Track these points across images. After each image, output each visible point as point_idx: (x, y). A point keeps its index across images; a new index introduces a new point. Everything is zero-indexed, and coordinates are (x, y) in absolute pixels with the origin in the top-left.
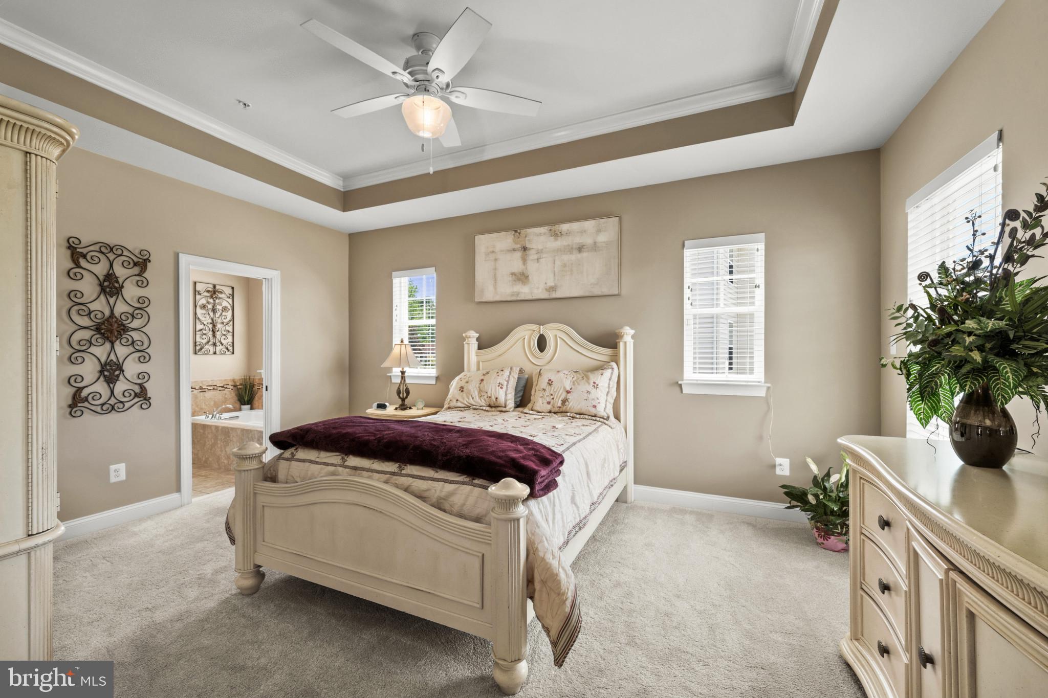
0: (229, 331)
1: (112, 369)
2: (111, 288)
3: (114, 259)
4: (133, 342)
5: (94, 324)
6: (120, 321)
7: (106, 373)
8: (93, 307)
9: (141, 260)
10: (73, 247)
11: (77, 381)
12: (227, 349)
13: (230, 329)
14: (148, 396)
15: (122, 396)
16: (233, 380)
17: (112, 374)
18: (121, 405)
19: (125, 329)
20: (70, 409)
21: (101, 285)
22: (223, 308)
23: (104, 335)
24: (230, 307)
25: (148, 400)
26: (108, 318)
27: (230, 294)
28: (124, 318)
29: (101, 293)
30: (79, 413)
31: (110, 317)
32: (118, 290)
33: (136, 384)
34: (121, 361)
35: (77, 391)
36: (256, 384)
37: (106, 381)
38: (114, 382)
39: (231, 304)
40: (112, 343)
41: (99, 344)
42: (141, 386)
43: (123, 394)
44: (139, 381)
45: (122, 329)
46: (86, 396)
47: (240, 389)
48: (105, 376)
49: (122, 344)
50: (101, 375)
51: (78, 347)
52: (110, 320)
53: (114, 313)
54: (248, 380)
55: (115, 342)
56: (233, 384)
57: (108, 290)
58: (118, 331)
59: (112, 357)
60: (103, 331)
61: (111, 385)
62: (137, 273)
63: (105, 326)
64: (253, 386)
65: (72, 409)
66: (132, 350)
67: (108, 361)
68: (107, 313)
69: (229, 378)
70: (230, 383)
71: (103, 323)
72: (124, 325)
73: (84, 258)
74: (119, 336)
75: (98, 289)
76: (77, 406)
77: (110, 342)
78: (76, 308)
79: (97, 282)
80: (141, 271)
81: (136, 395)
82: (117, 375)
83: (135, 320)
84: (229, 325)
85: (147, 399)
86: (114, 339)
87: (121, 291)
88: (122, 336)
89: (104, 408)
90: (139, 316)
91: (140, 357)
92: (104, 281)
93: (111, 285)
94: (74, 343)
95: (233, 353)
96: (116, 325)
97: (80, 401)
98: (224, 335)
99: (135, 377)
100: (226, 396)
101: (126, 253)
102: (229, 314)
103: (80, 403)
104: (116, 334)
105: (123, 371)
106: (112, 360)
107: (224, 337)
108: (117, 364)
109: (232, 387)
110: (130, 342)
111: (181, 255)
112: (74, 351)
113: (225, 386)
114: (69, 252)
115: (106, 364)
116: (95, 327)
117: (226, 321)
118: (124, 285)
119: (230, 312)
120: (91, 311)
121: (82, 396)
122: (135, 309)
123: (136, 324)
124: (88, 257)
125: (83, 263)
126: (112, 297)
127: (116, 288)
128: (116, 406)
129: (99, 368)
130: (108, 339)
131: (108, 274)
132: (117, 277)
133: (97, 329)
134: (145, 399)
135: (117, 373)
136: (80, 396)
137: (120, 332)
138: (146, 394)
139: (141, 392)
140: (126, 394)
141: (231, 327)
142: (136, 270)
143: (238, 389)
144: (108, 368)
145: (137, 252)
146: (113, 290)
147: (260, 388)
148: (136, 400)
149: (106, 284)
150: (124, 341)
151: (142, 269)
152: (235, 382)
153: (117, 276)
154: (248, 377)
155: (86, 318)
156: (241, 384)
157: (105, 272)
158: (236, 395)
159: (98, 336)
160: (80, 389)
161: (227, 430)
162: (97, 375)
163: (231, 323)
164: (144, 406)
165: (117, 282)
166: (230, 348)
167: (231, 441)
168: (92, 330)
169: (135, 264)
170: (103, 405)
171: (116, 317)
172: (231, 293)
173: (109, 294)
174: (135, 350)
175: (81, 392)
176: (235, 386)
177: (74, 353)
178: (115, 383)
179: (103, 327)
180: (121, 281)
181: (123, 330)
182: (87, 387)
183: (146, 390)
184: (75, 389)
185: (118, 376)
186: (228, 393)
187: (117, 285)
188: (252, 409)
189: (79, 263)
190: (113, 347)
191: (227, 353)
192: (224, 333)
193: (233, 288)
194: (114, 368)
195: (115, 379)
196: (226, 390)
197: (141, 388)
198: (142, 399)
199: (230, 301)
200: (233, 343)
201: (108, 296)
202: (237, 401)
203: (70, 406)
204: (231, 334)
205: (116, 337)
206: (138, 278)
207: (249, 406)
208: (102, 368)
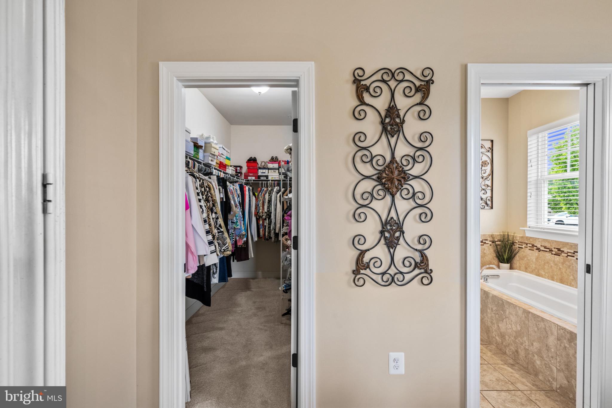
0: (488, 186)
1: (392, 229)
2: (392, 125)
3: (396, 87)
4: (414, 194)
5: (376, 172)
6: (401, 167)
7: (387, 235)
8: (375, 151)
9: (423, 83)
10: (358, 79)
11: (360, 242)
12: (486, 204)
13: (489, 183)
14: (430, 268)
15: (401, 265)
16: (492, 236)
17: (392, 236)
18: (400, 277)
19: (406, 177)
20: (354, 276)
21: (382, 122)
22: (482, 162)
23: (384, 186)
24: (489, 161)
25: (429, 274)
26: (389, 164)
27: (489, 148)
28: (405, 163)
29: (382, 134)
30: (361, 282)
31: (391, 161)
32: (399, 127)
33: (416, 250)
34: (401, 219)
35: (360, 255)
36: (517, 242)
37: (386, 244)
38: (394, 246)
39: (490, 157)
40: (393, 196)
41: (380, 197)
42: (422, 253)
43: (403, 263)
44: (420, 247)
45: (402, 178)
46: (368, 261)
47: (499, 245)
48: (386, 238)
49: (403, 197)
50: (381, 237)
51: (361, 202)
52: (391, 166)
53: (395, 157)
54: (506, 237)
55: (396, 194)
56: (492, 239)
57: (389, 128)
58: (398, 180)
59: (393, 214)
60: (384, 181)
61: (392, 250)
62: (418, 101)
63: (386, 174)
64: (513, 243)
65: (356, 276)
66: (413, 204)
67: (389, 219)
68: (388, 158)
69: (488, 234)
70: (489, 239)
71: (384, 171)
72: (404, 172)
73: (367, 92)
74: (400, 187)
75: (380, 128)
76: (359, 273)
77: (391, 194)
78: (360, 154)
79: (378, 119)
80: (423, 97)
81: (417, 266)
82: (397, 237)
83: (416, 164)
84: (488, 179)
85: (428, 272)
86: (395, 190)
87: (402, 127)
88: (402, 186)
89: (386, 277)
90: (421, 159)
91: (421, 215)
92: (386, 117)
93: (392, 121)
94: (358, 197)
95: (492, 208)
96: (396, 173)
97: (362, 268)
98: (484, 189)
99: (416, 241)
100: (485, 252)
101: (408, 77)
102: (488, 168)
103: (362, 269)
104: (396, 184)
105: (403, 233)
106: (392, 218)
107: (483, 192)
108: (397, 224)
109: (491, 243)
110: (410, 195)
111: (469, 65)
112: (359, 206)
113: (484, 241)
114: (354, 87)
115: (387, 223)
116: (377, 176)
117: (485, 175)
118: (405, 119)
119: (489, 166)
120: (373, 155)
121: (364, 262)
122: (416, 149)
123: (417, 170)
124: (371, 90)
125: (367, 98)
126: (393, 136)
127: (397, 124)
128: (396, 277)
129: (380, 228)
130: (389, 191)
131: (389, 107)
132: (398, 110)
133: (378, 178)
134: (426, 272)
135: (397, 234)
136: (362, 261)
137: (400, 181)
138: (428, 265)
139: (422, 262)
140: (407, 263)
141: (490, 181)
142: (418, 98)
143: (496, 245)
144: (389, 228)
145: (418, 74)
146: (395, 127)
147: (523, 247)
148: (417, 271)
149: (387, 120)
150: (405, 192)
151: (424, 93)
152: (493, 238)
153: (398, 108)
154: (506, 234)
155: (368, 165)
156: (499, 241)
157: (386, 106)
158: (494, 251)
159: (380, 187)
160: (363, 253)
161: (500, 302)
162: (379, 235)
163: (490, 177)
164: (425, 281)
165: (398, 116)
166: (489, 203)
167: (506, 317)
168: (373, 179)
169: (418, 90)
170: (383, 274)
171: (397, 163)
172: (490, 146)
173: (390, 134)
174: (417, 205)
175: (363, 257)
176: (493, 242)
177: (358, 208)
178: (396, 248)
179: (384, 175)
180: (402, 114)
181: (404, 178)
182: (368, 250)
183: (427, 260)
184: (360, 252)
185: (398, 239)
186: (486, 248)
187: (398, 120)
188: (511, 268)
189: (363, 98)
190: (393, 201)
191: (486, 207)
192: (484, 187)
193: (492, 141)
194: (394, 228)
195: (395, 243)
196: (484, 245)
197: (422, 256)
198: (423, 271)
199: (489, 154)
200: (492, 197)
201: (389, 136)
202: (495, 258)
203: (354, 272)
204: (490, 188)
205: (396, 188)
206: (419, 108)
207: (507, 265)
208: (383, 228)
